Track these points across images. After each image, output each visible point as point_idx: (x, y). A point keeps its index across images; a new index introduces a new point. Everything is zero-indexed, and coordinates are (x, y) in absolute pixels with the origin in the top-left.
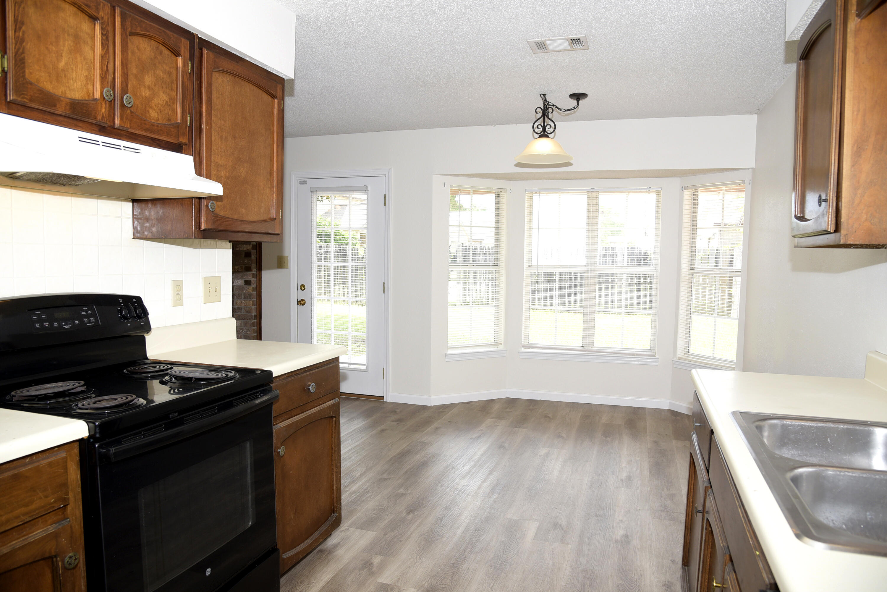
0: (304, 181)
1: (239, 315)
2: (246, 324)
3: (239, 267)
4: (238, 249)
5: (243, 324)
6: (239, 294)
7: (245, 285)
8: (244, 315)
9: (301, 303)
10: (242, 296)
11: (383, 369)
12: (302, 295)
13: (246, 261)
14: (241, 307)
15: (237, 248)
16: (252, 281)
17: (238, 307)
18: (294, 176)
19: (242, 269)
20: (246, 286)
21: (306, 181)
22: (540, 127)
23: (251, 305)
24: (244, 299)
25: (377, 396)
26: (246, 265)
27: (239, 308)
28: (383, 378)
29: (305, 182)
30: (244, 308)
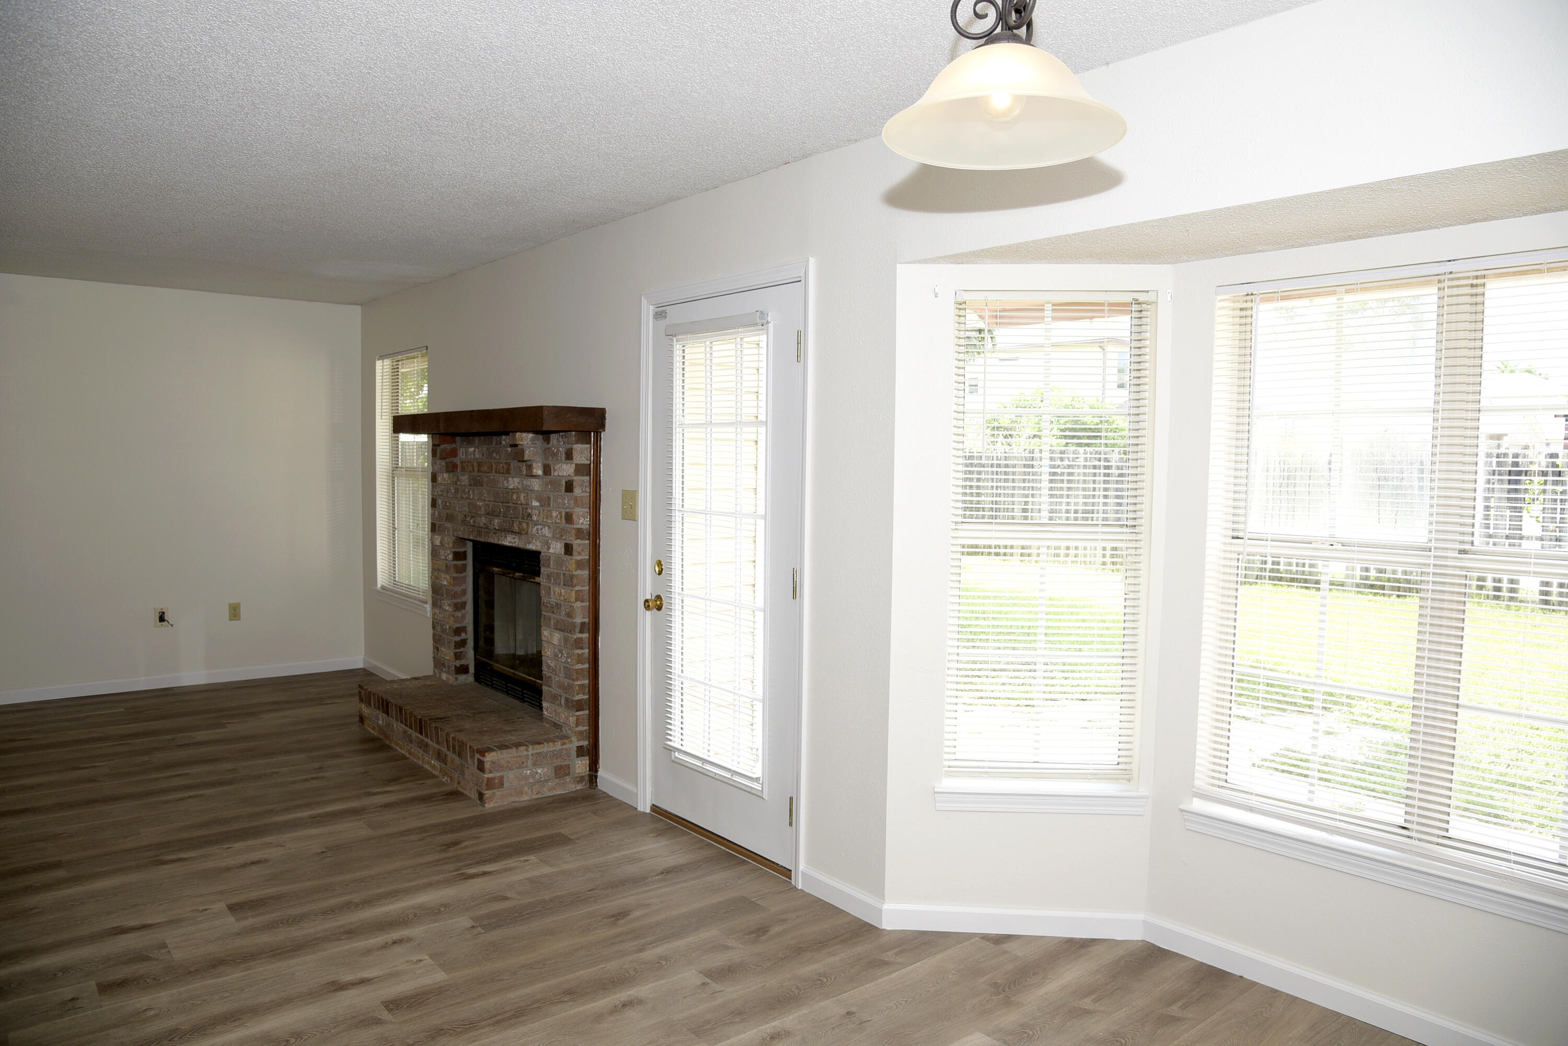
0: (662, 312)
1: (558, 621)
2: (566, 640)
3: (558, 513)
4: (557, 473)
5: (562, 641)
6: (557, 574)
7: (565, 554)
8: (563, 620)
9: (655, 605)
10: (562, 578)
11: (791, 799)
12: (657, 586)
13: (566, 501)
14: (560, 602)
15: (555, 470)
16: (575, 547)
17: (556, 601)
18: (646, 301)
19: (561, 517)
20: (566, 556)
21: (665, 312)
23: (573, 600)
24: (564, 585)
25: (781, 866)
26: (567, 511)
27: (557, 604)
28: (791, 824)
29: (664, 314)
30: (564, 606)
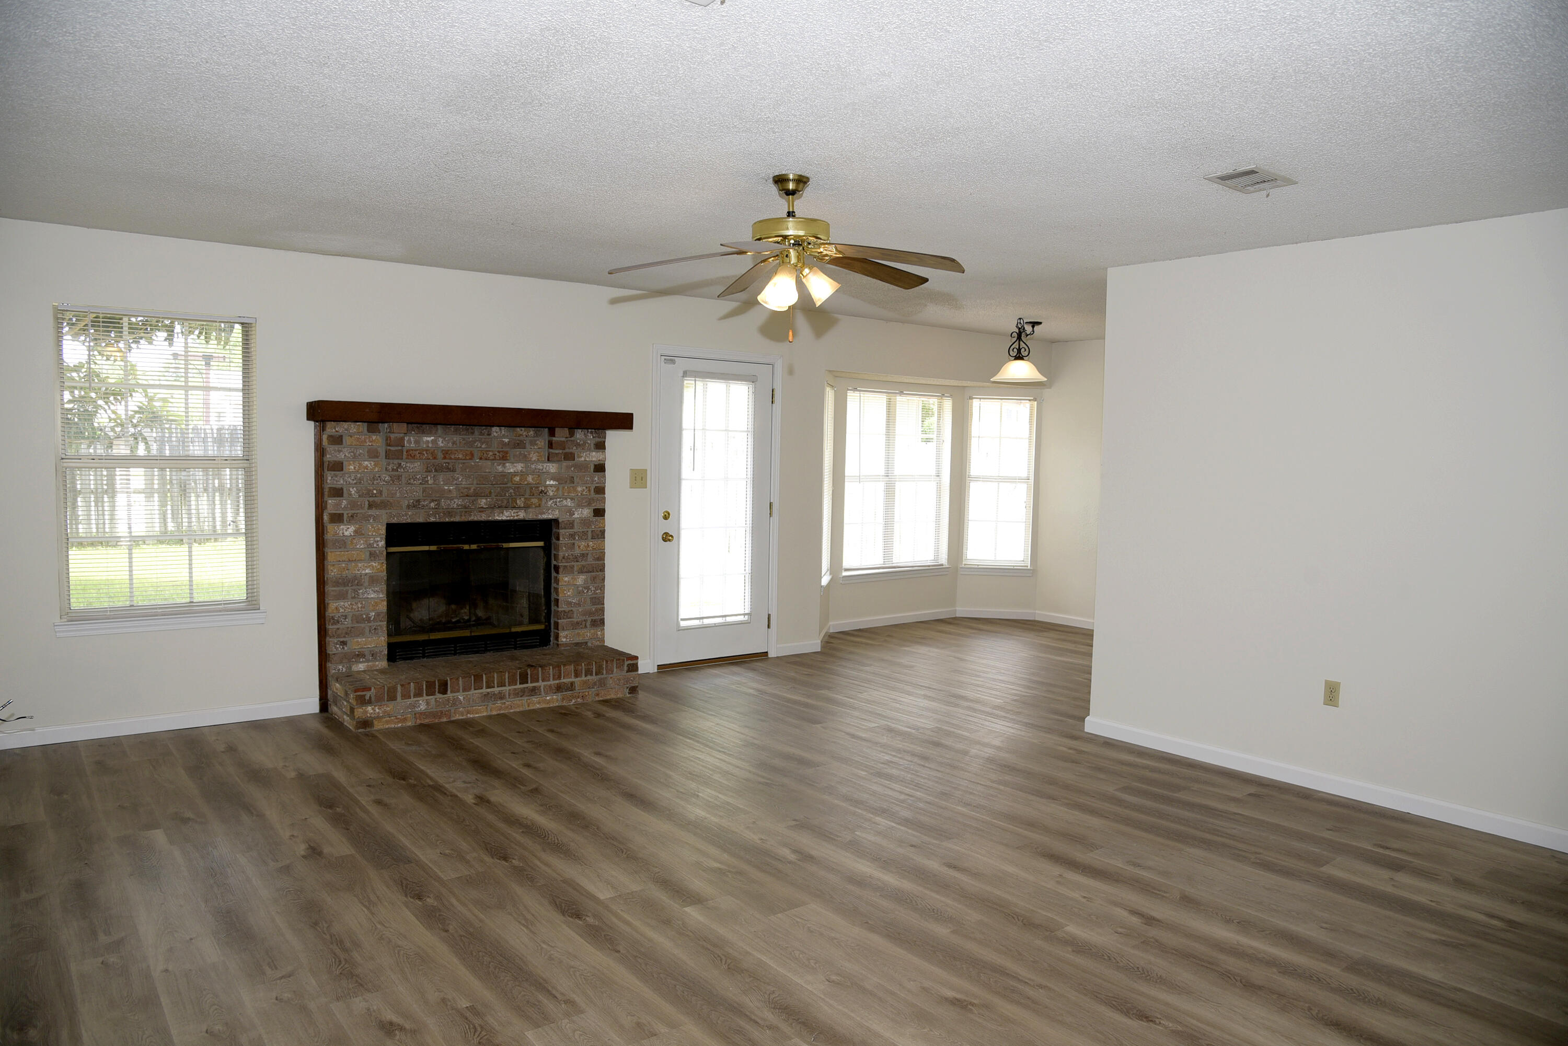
0: (671, 360)
1: (584, 566)
2: (594, 578)
3: (585, 488)
4: (583, 459)
5: (589, 580)
6: (583, 532)
7: (594, 516)
8: (591, 564)
9: (667, 537)
10: (590, 534)
11: (769, 615)
12: (666, 527)
13: (596, 479)
14: (587, 552)
15: (581, 457)
17: (582, 552)
19: (589, 490)
21: (674, 360)
22: (1015, 350)
24: (592, 539)
25: (760, 653)
26: (597, 485)
27: (583, 554)
28: (769, 627)
29: (673, 362)
30: (592, 554)
